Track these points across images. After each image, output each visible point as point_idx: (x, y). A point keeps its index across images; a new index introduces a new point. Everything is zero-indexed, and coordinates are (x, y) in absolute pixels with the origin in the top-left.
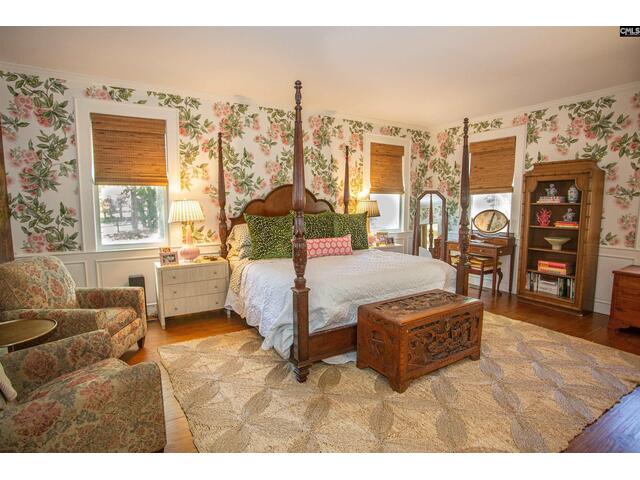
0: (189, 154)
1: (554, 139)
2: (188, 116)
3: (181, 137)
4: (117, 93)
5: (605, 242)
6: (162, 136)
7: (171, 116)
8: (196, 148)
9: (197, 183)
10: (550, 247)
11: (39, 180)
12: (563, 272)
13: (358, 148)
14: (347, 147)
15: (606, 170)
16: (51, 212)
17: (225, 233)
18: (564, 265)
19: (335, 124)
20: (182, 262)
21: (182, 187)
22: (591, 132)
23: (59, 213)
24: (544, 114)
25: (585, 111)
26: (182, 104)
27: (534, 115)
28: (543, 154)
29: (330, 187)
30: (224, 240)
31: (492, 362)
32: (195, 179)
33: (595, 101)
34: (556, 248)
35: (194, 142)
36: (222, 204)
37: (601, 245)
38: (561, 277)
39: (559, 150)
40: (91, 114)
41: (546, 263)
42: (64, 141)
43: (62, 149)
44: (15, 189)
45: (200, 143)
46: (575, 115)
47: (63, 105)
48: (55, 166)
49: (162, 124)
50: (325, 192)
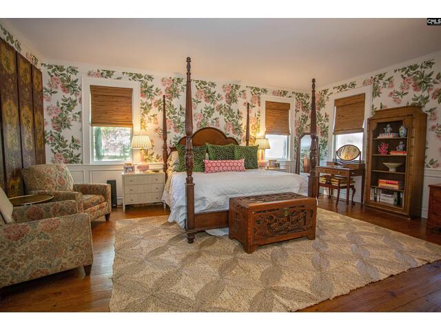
0: (146, 108)
1: (391, 94)
2: (146, 86)
3: (141, 98)
4: (105, 73)
5: (429, 165)
6: (130, 98)
7: (136, 86)
8: (151, 105)
9: (151, 126)
10: (388, 169)
11: (61, 123)
12: (396, 187)
13: (257, 105)
14: (248, 104)
15: (429, 114)
16: (67, 141)
17: (166, 157)
18: (397, 182)
19: (240, 89)
20: (137, 172)
21: (141, 128)
22: (417, 87)
23: (71, 142)
24: (384, 76)
25: (413, 72)
26: (143, 79)
27: (377, 78)
28: (383, 104)
29: (237, 129)
30: (165, 161)
31: (323, 242)
32: (149, 124)
33: (419, 64)
34: (392, 170)
35: (149, 101)
36: (165, 139)
37: (426, 168)
38: (396, 191)
39: (395, 101)
40: (91, 86)
41: (385, 181)
42: (75, 101)
43: (74, 106)
44: (49, 128)
45: (153, 102)
46: (406, 76)
47: (76, 81)
48: (70, 115)
49: (130, 91)
50: (234, 133)
